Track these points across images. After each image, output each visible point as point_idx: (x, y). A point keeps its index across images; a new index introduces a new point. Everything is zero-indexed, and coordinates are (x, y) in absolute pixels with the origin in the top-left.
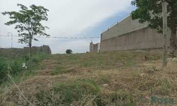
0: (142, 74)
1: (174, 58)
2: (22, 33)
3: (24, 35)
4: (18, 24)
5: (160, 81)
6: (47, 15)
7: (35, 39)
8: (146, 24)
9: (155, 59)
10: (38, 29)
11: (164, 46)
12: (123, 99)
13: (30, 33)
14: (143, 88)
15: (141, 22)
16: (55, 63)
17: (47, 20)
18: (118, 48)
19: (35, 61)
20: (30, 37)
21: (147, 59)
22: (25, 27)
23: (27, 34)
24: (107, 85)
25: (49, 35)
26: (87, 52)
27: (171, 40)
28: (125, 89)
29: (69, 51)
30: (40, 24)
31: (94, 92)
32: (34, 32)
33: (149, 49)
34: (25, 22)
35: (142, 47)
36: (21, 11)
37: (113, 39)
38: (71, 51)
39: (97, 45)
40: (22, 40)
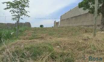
0: (80, 41)
1: (102, 32)
2: (14, 14)
3: (15, 16)
4: (11, 9)
5: (90, 45)
6: (29, 4)
7: (22, 19)
8: (87, 11)
9: (91, 32)
10: (23, 12)
11: (95, 25)
12: (68, 55)
13: (19, 15)
14: (80, 49)
15: (84, 9)
16: (32, 33)
17: (28, 7)
18: (71, 25)
19: (21, 31)
20: (18, 17)
21: (86, 32)
22: (15, 11)
23: (17, 15)
24: (59, 47)
25: (30, 17)
26: (52, 27)
27: (101, 21)
28: (69, 50)
29: (41, 26)
30: (24, 10)
31: (50, 51)
32: (21, 14)
33: (89, 26)
34: (16, 8)
35: (85, 25)
36: (13, 1)
37: (67, 19)
38: (43, 26)
39: (58, 22)
40: (14, 19)
